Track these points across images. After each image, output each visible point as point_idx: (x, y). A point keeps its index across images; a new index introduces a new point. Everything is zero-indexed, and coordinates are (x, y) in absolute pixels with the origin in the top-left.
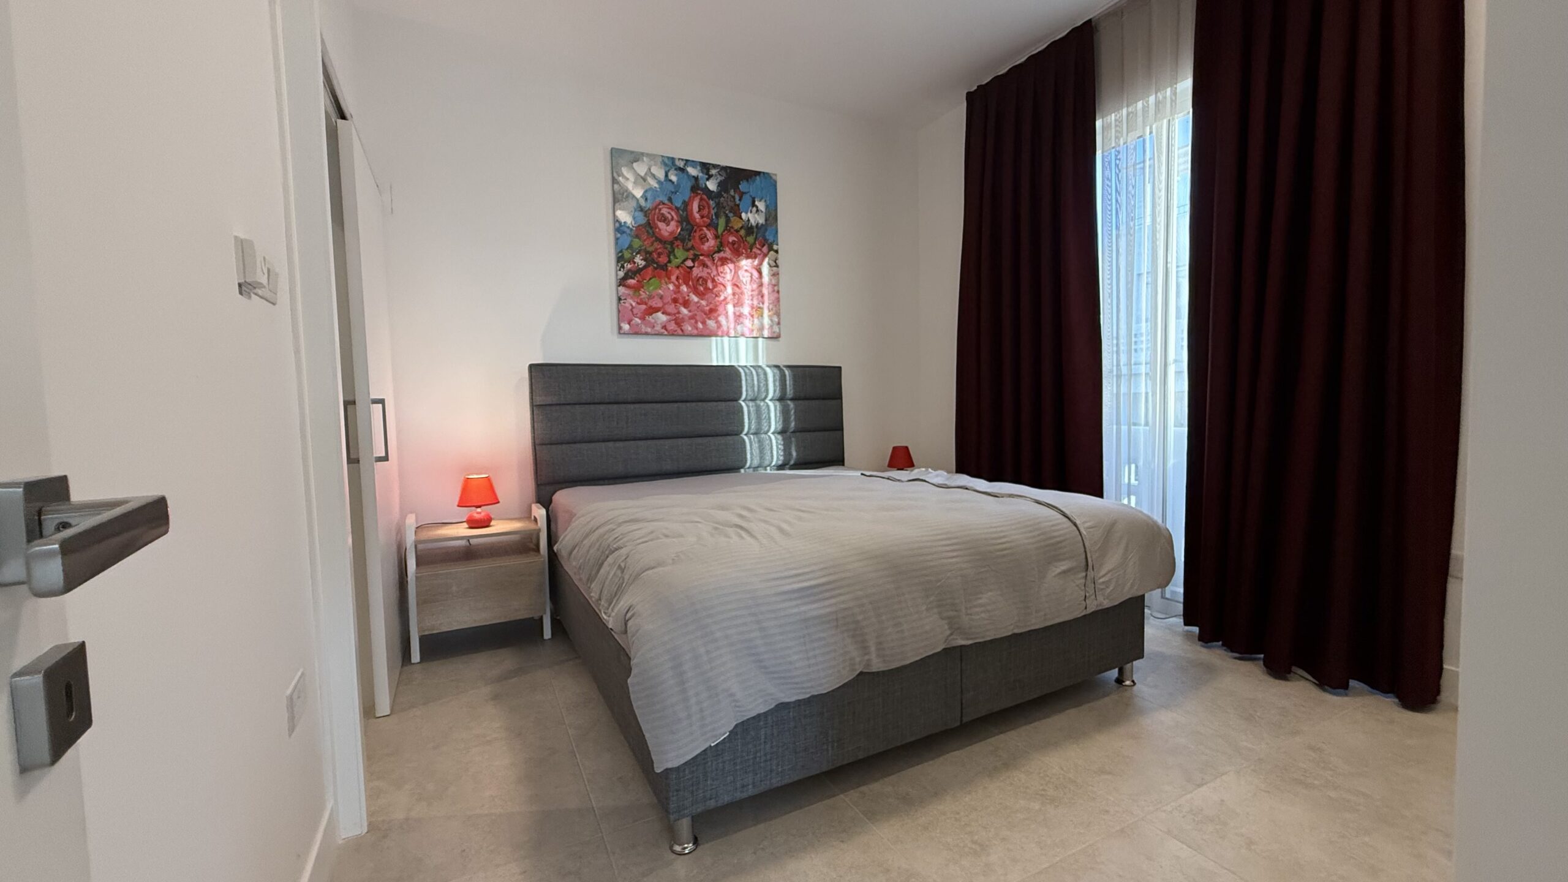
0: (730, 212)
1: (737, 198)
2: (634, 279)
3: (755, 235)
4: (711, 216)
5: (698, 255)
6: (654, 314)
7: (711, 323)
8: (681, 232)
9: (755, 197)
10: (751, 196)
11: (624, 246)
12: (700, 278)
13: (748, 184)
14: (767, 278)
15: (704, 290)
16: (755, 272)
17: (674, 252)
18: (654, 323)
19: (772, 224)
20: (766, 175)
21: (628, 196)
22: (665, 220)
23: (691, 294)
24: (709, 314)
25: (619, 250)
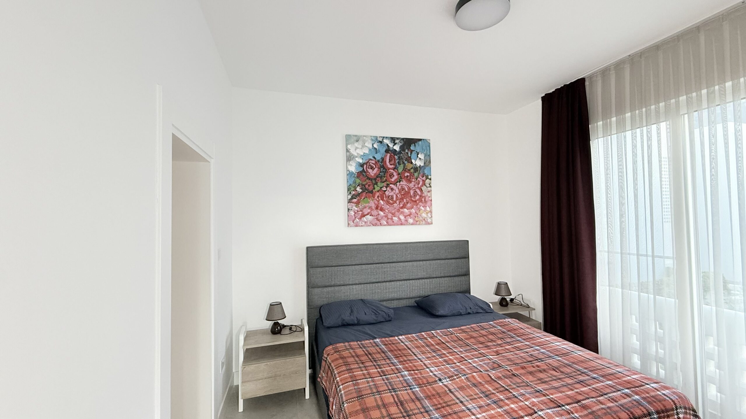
0: (406, 161)
1: (409, 153)
2: (356, 199)
3: (418, 171)
4: (395, 164)
5: (389, 184)
6: (366, 217)
7: (395, 219)
8: (380, 173)
9: (418, 152)
10: (417, 152)
11: (351, 183)
12: (389, 196)
13: (415, 145)
14: (425, 193)
15: (392, 202)
16: (419, 191)
17: (376, 184)
18: (366, 221)
19: (428, 166)
20: (425, 141)
21: (353, 158)
22: (372, 168)
23: (385, 205)
24: (394, 214)
25: (348, 185)
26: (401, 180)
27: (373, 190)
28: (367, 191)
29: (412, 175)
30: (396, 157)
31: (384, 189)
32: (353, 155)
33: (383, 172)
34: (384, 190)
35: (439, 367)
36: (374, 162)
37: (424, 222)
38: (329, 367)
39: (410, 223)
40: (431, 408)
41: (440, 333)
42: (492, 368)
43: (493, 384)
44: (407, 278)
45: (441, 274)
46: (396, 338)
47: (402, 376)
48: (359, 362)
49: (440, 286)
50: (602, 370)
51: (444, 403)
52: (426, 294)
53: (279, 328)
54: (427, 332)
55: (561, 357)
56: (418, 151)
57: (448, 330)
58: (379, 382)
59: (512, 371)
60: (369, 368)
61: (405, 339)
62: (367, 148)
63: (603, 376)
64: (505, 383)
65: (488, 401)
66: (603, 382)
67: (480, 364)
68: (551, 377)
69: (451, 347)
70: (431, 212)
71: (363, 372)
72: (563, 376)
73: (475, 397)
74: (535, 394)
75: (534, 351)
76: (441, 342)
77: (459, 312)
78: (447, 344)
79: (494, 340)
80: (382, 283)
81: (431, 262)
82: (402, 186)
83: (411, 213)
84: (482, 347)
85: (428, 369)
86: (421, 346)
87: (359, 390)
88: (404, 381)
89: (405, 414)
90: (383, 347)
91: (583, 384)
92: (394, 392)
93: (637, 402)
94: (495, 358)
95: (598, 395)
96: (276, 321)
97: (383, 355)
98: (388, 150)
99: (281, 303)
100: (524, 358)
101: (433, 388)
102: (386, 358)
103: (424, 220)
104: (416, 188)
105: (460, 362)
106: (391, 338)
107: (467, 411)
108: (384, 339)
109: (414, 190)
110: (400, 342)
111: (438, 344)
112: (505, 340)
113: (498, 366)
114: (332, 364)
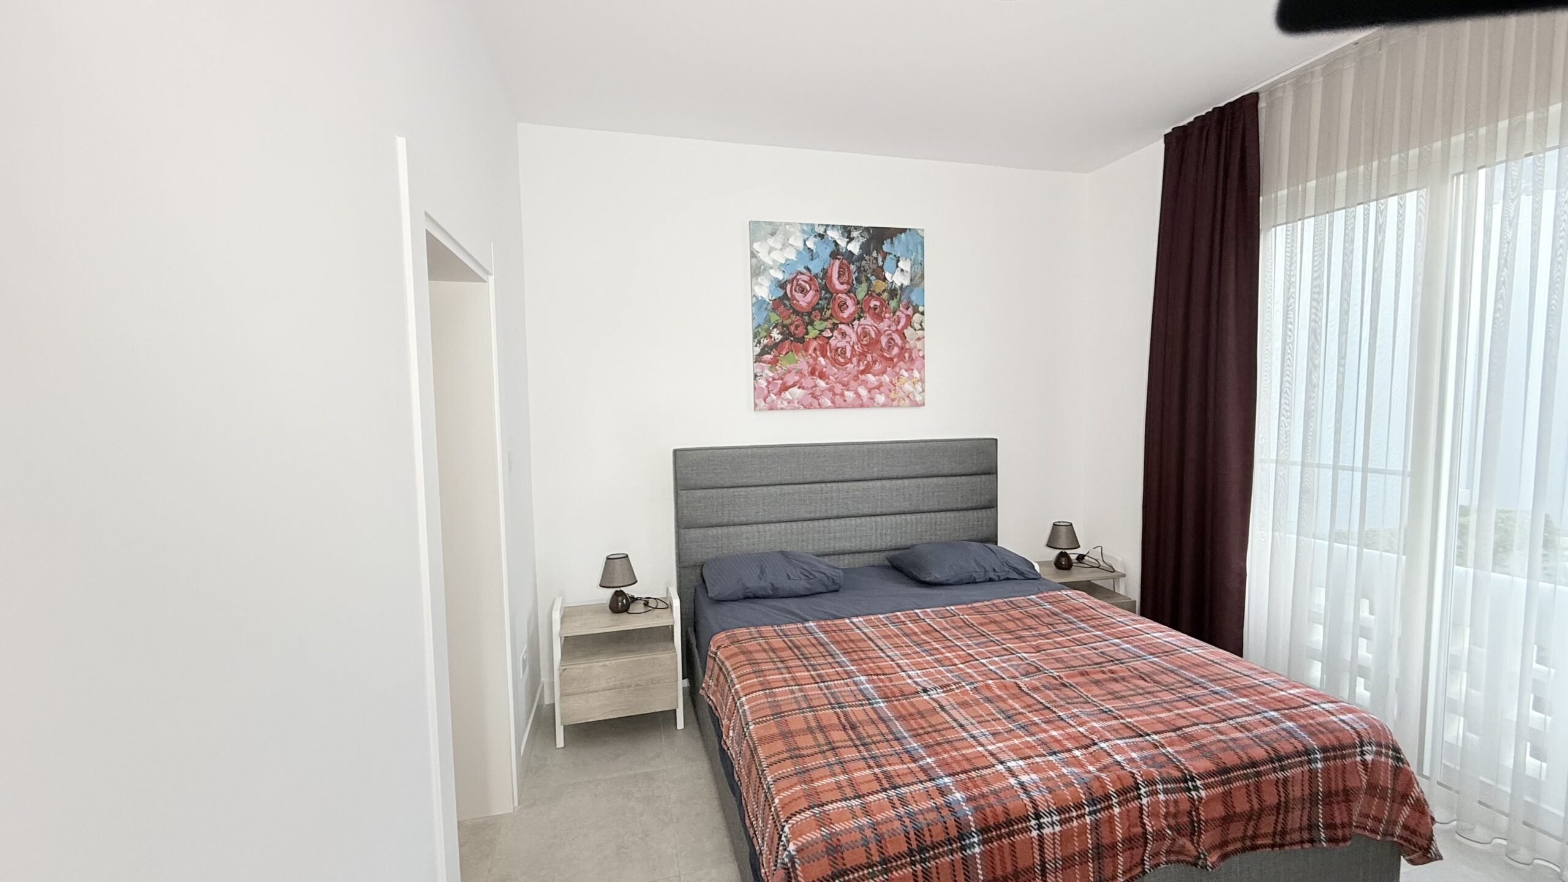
0: (872, 275)
1: (880, 259)
2: (770, 354)
3: (898, 297)
4: (851, 281)
5: (837, 324)
6: (790, 390)
7: (849, 395)
8: (820, 302)
9: (899, 257)
10: (895, 256)
11: (761, 322)
12: (838, 348)
13: (892, 242)
14: (911, 343)
15: (843, 360)
16: (898, 337)
17: (811, 323)
18: (790, 398)
19: (918, 285)
20: (912, 232)
21: (765, 269)
22: (803, 291)
23: (829, 366)
24: (847, 385)
25: (755, 326)
26: (862, 315)
27: (806, 336)
28: (792, 339)
29: (884, 304)
30: (853, 267)
31: (828, 334)
32: (764, 264)
33: (826, 298)
34: (827, 336)
35: (924, 671)
36: (806, 278)
37: (907, 400)
38: (721, 669)
39: (878, 404)
40: (905, 734)
41: (931, 614)
42: (1024, 673)
43: (1022, 699)
44: (871, 511)
45: (938, 504)
46: (847, 621)
47: (856, 683)
48: (775, 660)
49: (936, 530)
50: (1235, 679)
51: (930, 727)
52: (909, 543)
53: (624, 601)
54: (907, 612)
55: (1157, 657)
56: (898, 255)
57: (948, 608)
58: (813, 693)
59: (1061, 678)
60: (794, 669)
61: (864, 623)
62: (793, 249)
63: (1232, 690)
64: (1046, 697)
65: (1010, 726)
66: (1230, 700)
67: (1003, 667)
68: (1133, 690)
69: (950, 638)
70: (922, 380)
71: (784, 676)
72: (1159, 689)
73: (988, 718)
74: (1099, 716)
75: (1108, 646)
76: (931, 628)
77: (972, 576)
78: (943, 632)
79: (1034, 627)
80: (821, 521)
81: (919, 481)
82: (864, 328)
83: (881, 382)
84: (1010, 639)
85: (903, 673)
86: (895, 636)
87: (775, 704)
88: (858, 692)
89: (858, 742)
90: (822, 635)
91: (1193, 702)
92: (839, 707)
93: (1289, 733)
94: (1033, 657)
95: (1218, 719)
96: (618, 589)
97: (821, 649)
98: (835, 254)
99: (627, 556)
100: (1088, 659)
101: (912, 705)
102: (826, 654)
103: (908, 397)
104: (894, 332)
105: (964, 663)
106: (837, 622)
107: (971, 740)
108: (823, 623)
109: (889, 337)
110: (854, 627)
111: (926, 633)
112: (1055, 628)
113: (1035, 670)
114: (727, 664)
